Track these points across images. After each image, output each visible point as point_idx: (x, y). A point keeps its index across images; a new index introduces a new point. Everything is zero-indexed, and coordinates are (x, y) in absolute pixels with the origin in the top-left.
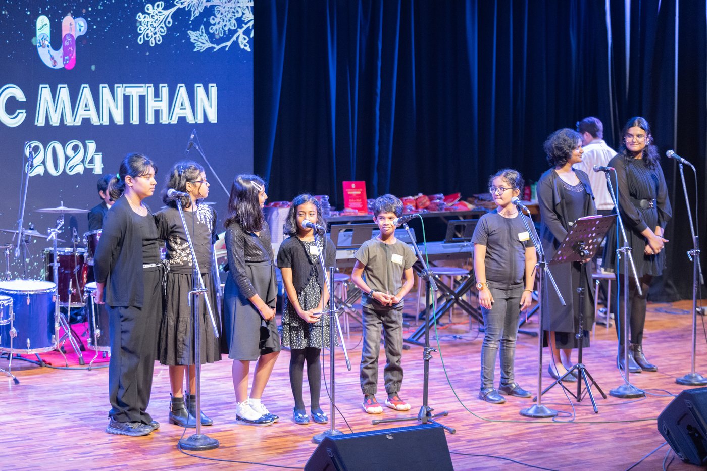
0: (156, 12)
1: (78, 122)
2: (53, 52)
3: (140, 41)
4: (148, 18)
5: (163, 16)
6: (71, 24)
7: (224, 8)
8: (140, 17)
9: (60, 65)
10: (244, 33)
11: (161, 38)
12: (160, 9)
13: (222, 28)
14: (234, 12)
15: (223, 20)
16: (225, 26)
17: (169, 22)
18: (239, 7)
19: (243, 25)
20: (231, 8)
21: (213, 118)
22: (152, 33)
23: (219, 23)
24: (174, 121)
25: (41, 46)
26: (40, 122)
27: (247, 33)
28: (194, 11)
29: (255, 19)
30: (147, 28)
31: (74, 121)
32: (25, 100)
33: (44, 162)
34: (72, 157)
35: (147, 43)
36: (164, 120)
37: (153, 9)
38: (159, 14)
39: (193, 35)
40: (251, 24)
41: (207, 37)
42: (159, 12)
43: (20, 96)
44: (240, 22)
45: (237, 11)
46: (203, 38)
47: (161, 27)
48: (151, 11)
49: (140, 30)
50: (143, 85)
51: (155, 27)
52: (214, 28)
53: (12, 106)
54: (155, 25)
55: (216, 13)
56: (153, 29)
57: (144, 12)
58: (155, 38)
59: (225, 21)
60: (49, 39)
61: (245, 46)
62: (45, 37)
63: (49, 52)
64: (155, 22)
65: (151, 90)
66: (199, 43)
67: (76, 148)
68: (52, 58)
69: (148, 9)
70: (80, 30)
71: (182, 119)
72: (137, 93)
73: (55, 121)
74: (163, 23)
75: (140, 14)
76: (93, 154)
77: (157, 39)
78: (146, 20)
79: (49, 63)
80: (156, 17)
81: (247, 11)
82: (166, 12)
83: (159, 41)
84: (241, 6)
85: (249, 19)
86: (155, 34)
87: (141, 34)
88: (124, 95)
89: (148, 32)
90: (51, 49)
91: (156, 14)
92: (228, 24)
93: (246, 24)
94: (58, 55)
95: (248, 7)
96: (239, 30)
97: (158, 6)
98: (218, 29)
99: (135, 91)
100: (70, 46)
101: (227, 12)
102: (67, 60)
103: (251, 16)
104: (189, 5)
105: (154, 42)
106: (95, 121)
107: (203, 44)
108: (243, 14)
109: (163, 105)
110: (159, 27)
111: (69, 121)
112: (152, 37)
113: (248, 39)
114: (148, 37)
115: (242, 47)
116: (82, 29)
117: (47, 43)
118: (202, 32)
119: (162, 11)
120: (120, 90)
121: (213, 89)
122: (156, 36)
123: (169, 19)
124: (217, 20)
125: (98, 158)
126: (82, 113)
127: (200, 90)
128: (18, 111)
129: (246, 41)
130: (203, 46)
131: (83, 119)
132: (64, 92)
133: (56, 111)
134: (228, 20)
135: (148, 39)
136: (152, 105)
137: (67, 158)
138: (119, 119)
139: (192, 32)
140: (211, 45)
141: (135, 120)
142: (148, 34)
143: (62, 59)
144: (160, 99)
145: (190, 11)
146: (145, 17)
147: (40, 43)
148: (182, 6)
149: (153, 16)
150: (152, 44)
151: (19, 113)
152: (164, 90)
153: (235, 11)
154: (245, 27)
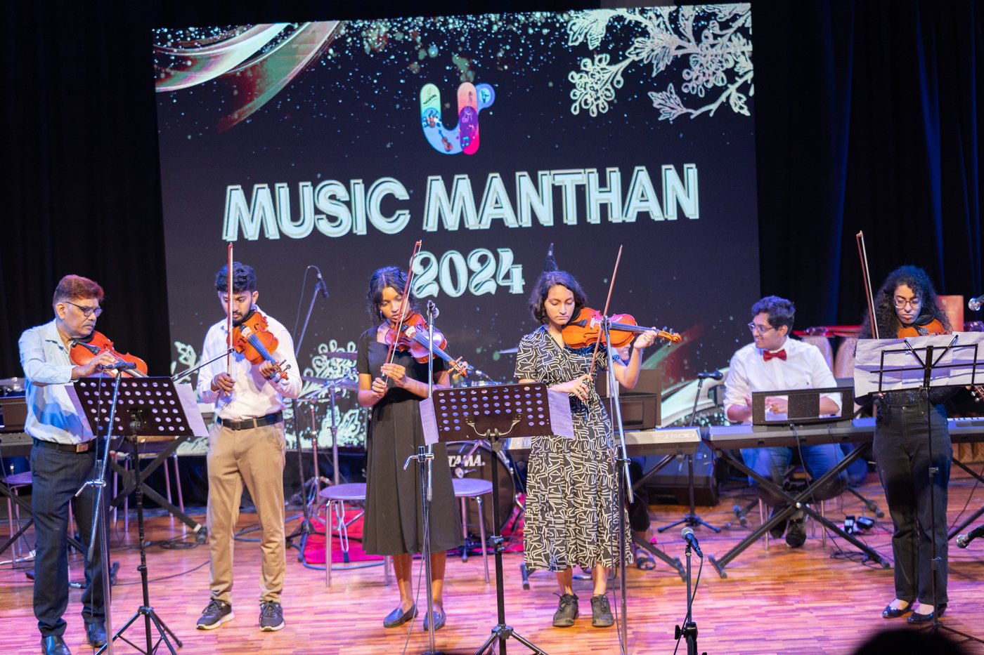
0: (598, 69)
1: (486, 225)
2: (446, 133)
3: (575, 109)
4: (586, 79)
5: (609, 74)
6: (470, 94)
7: (705, 56)
8: (574, 77)
9: (457, 148)
10: (739, 90)
11: (606, 104)
12: (604, 64)
13: (703, 85)
14: (721, 62)
15: (704, 74)
16: (707, 81)
17: (618, 82)
18: (730, 53)
19: (737, 79)
20: (716, 56)
21: (692, 212)
22: (593, 99)
23: (697, 79)
24: (632, 218)
25: (428, 125)
26: (431, 225)
27: (743, 89)
28: (657, 64)
29: (755, 70)
30: (585, 92)
31: (480, 223)
32: (407, 198)
33: (437, 280)
34: (478, 271)
35: (584, 113)
36: (616, 217)
37: (593, 64)
38: (601, 72)
39: (657, 98)
40: (749, 77)
41: (678, 99)
42: (602, 69)
43: (401, 192)
44: (731, 75)
45: (727, 60)
46: (672, 101)
47: (607, 90)
48: (590, 68)
49: (574, 95)
50: (582, 171)
51: (597, 91)
52: (690, 85)
53: (389, 206)
54: (596, 87)
55: (692, 65)
56: (593, 93)
57: (578, 71)
58: (597, 106)
59: (707, 75)
60: (439, 115)
61: (741, 108)
62: (434, 112)
63: (440, 132)
64: (596, 83)
65: (594, 177)
66: (667, 109)
67: (483, 260)
68: (445, 140)
69: (585, 66)
70: (484, 100)
71: (644, 216)
72: (573, 181)
73: (452, 224)
74: (609, 84)
75: (573, 73)
76: (510, 266)
77: (601, 106)
78: (583, 80)
79: (440, 147)
80: (597, 76)
81: (742, 59)
82: (614, 68)
83: (603, 109)
84: (732, 52)
85: (746, 70)
86: (598, 99)
87: (575, 101)
88: (553, 185)
89: (586, 97)
90: (442, 128)
91: (599, 72)
92: (712, 79)
93: (741, 77)
94: (453, 135)
95: (743, 53)
96: (729, 86)
97: (600, 61)
98: (695, 86)
99: (569, 180)
100: (470, 122)
101: (710, 62)
102: (466, 141)
103: (750, 66)
104: (648, 57)
105: (595, 110)
106: (511, 222)
107: (672, 109)
108: (736, 63)
109: (614, 197)
110: (603, 89)
111: (472, 223)
112: (593, 103)
113: (744, 99)
114: (586, 104)
115: (736, 110)
116: (488, 99)
117: (436, 121)
118: (671, 93)
119: (607, 67)
120: (548, 179)
121: (692, 172)
122: (600, 102)
123: (619, 77)
124: (694, 75)
125: (517, 272)
126: (490, 213)
127: (669, 174)
128: (398, 212)
129: (743, 101)
130: (674, 112)
131: (493, 220)
132: (463, 185)
133: (452, 210)
134: (711, 73)
135: (587, 107)
136: (595, 197)
137: (471, 273)
138: (547, 219)
139: (654, 94)
140: (685, 110)
141: (571, 218)
142: (586, 100)
143: (459, 141)
144: (608, 189)
145: (650, 64)
146: (581, 77)
147: (426, 121)
148: (637, 59)
149: (592, 75)
150: (593, 113)
151: (399, 215)
152: (614, 176)
153: (723, 60)
154: (740, 81)
